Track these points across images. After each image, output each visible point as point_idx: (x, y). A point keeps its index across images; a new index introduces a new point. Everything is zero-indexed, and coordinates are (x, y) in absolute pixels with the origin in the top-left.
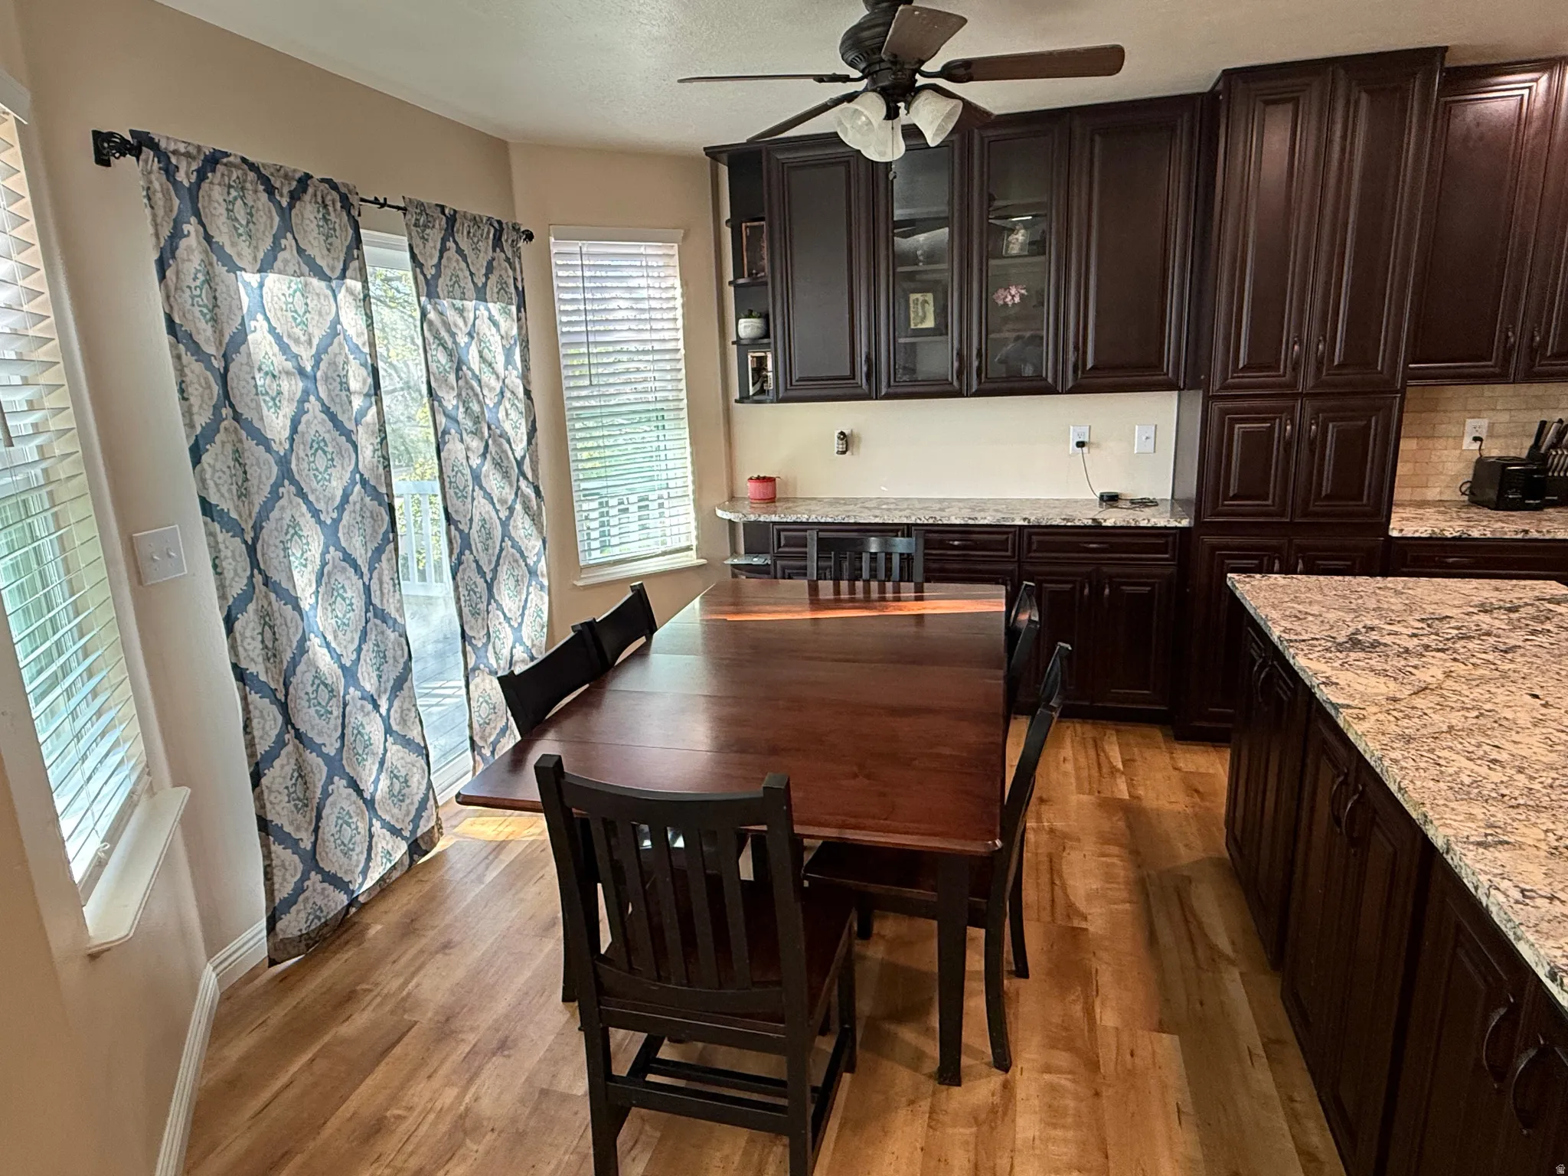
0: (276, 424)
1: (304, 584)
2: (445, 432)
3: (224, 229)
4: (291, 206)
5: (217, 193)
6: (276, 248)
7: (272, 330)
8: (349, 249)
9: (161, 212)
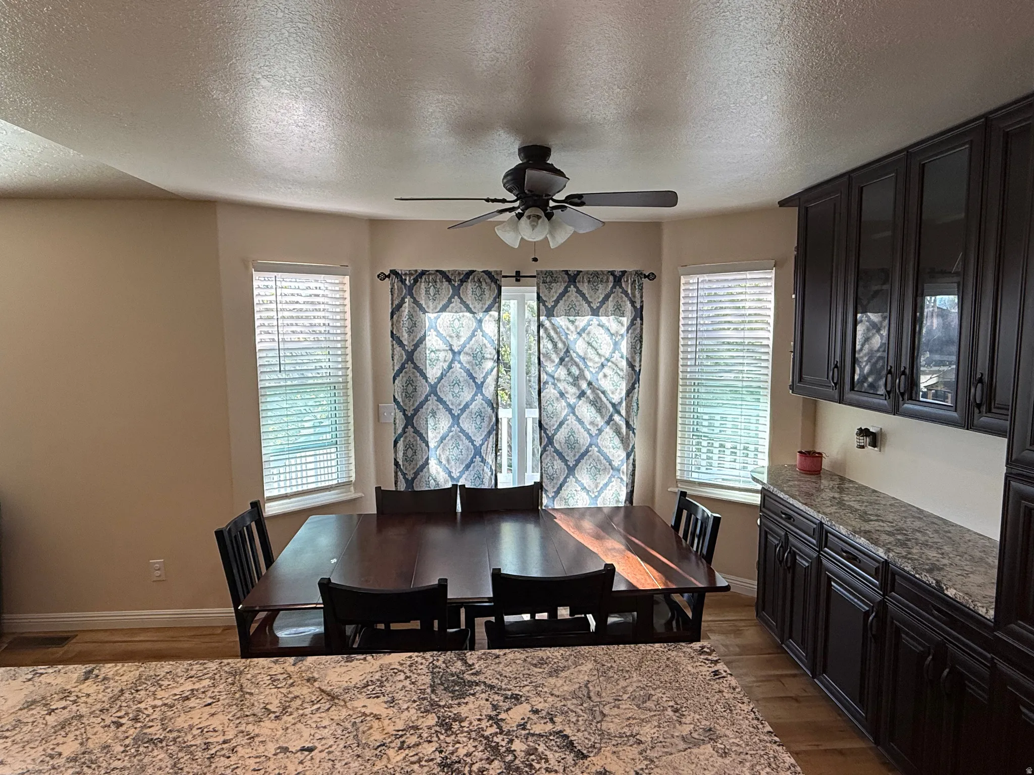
1: (433, 437)
2: (546, 382)
3: (423, 298)
4: (460, 285)
5: (423, 286)
6: (450, 301)
7: (440, 334)
8: (495, 299)
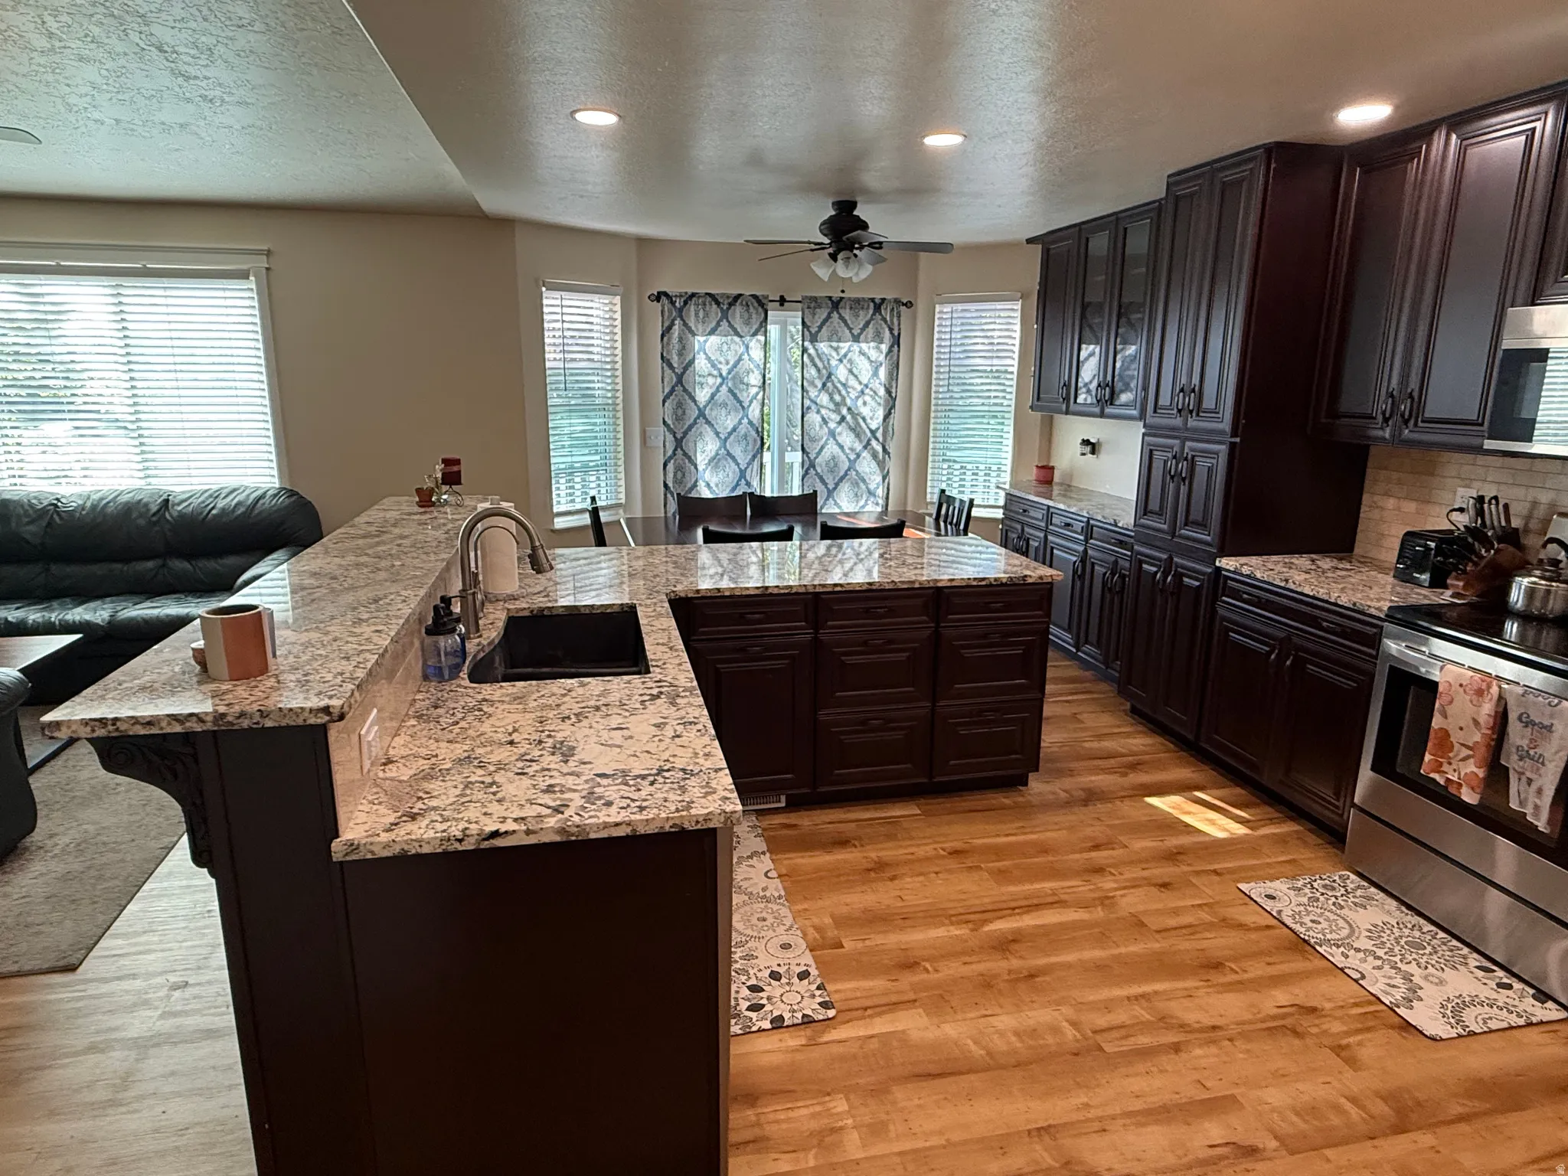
0: (702, 396)
1: (701, 460)
2: (809, 408)
3: (693, 321)
4: (728, 309)
5: (692, 308)
6: (718, 325)
7: (708, 358)
8: (761, 323)
9: (666, 317)
